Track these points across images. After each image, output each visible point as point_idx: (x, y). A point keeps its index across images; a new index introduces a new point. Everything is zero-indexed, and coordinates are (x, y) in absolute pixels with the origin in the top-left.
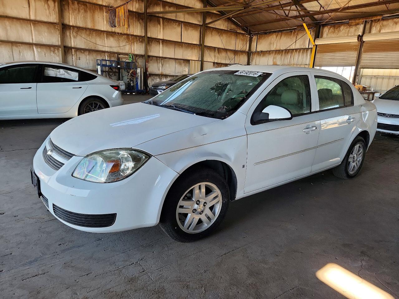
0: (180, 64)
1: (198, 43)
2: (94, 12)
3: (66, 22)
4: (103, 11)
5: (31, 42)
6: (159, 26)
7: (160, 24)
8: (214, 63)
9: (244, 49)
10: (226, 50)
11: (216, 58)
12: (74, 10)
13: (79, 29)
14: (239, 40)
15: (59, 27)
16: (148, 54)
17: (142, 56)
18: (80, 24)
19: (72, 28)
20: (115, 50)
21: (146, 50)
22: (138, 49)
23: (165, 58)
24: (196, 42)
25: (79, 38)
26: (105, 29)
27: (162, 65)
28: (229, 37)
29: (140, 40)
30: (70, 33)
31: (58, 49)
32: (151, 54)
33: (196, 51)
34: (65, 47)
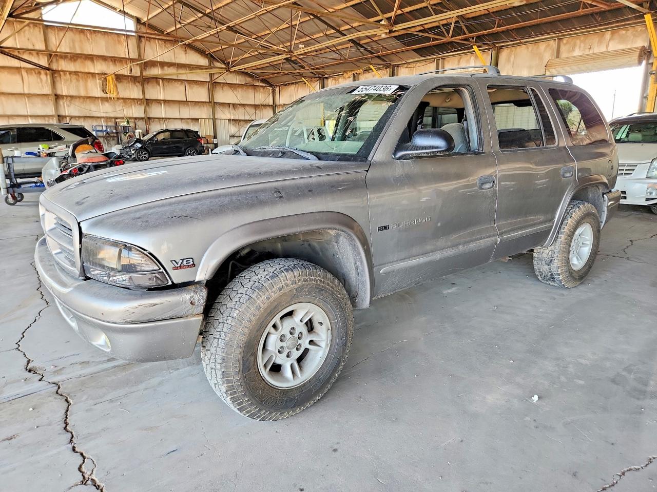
0: (188, 123)
1: (208, 101)
2: (86, 80)
3: (59, 92)
4: (96, 79)
5: (26, 114)
6: (158, 86)
7: (159, 85)
8: (229, 120)
9: (266, 102)
10: (244, 105)
11: (232, 114)
12: (66, 81)
13: (72, 97)
14: (258, 93)
15: (53, 98)
16: (148, 116)
17: (142, 119)
18: (73, 93)
19: (65, 97)
20: (112, 115)
21: (146, 112)
22: (137, 111)
23: (169, 119)
24: (205, 98)
25: (72, 106)
26: (99, 96)
27: (166, 126)
28: (245, 91)
29: (139, 103)
30: (64, 103)
31: (52, 119)
32: (151, 116)
33: (205, 108)
34: (58, 116)
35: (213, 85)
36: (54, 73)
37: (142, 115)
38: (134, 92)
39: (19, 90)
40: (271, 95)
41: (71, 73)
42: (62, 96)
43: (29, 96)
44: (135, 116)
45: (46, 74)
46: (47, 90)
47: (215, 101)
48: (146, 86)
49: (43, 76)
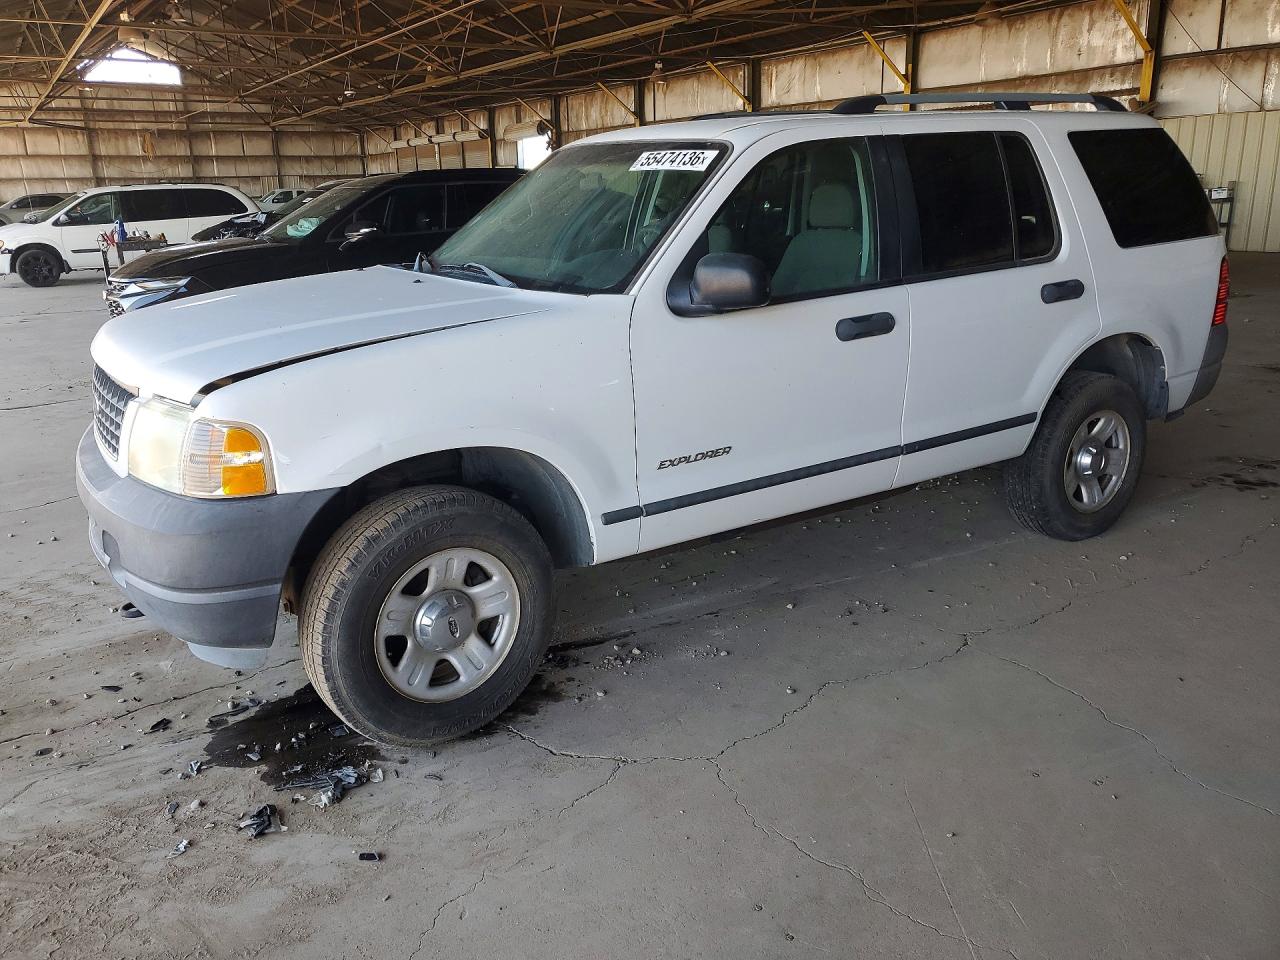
35: (278, 136)
36: (91, 133)
37: (191, 175)
38: (181, 149)
39: (54, 151)
40: (359, 143)
41: (109, 130)
42: (100, 156)
43: (66, 157)
44: (182, 176)
45: (83, 134)
46: (84, 150)
47: (281, 153)
48: (194, 141)
49: (80, 137)
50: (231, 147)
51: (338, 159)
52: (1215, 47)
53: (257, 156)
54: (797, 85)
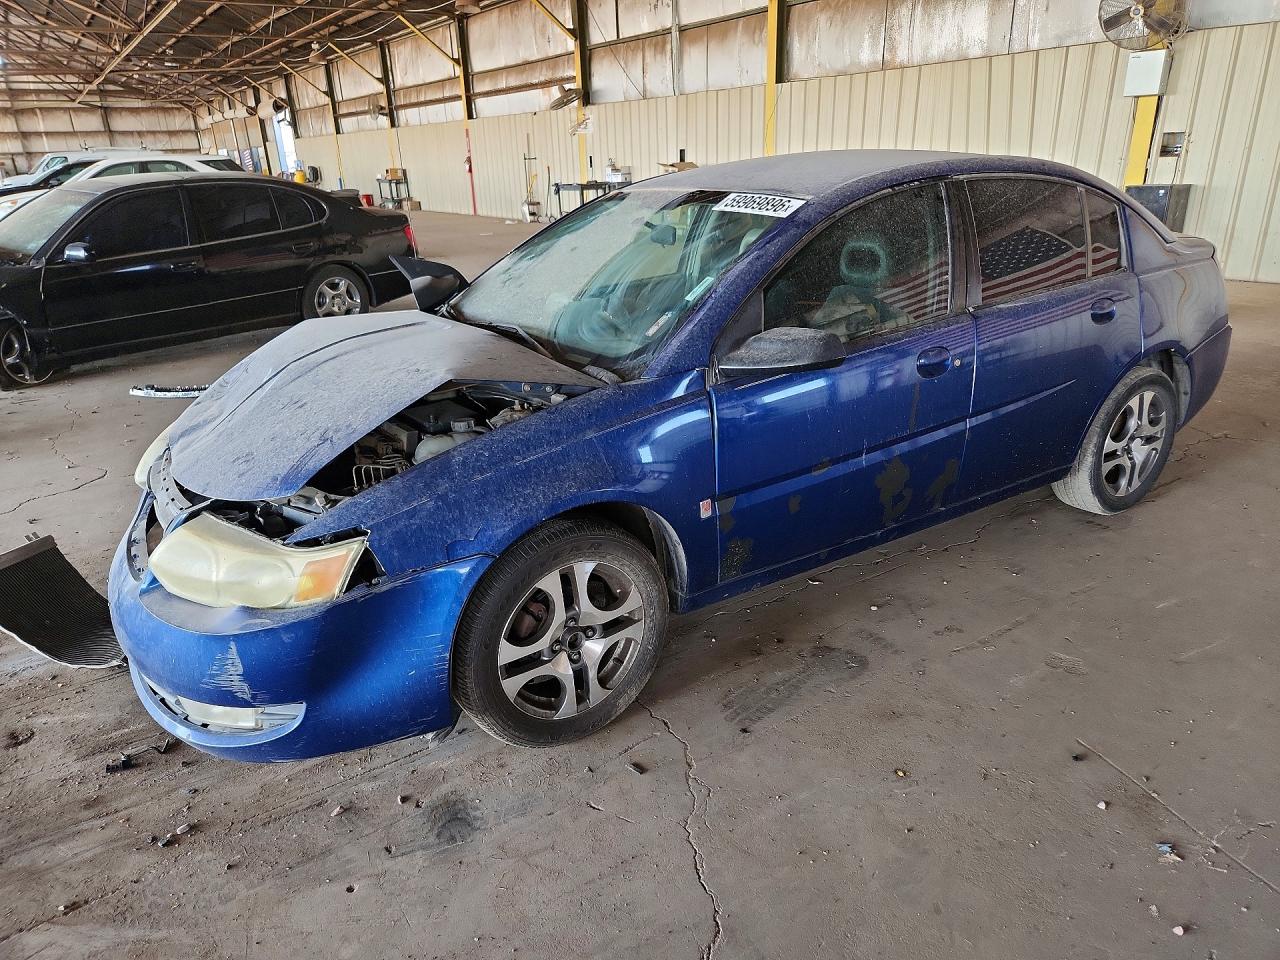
50: (60, 123)
51: (171, 133)
52: (615, 38)
53: (87, 132)
54: (410, 70)
